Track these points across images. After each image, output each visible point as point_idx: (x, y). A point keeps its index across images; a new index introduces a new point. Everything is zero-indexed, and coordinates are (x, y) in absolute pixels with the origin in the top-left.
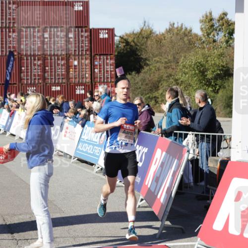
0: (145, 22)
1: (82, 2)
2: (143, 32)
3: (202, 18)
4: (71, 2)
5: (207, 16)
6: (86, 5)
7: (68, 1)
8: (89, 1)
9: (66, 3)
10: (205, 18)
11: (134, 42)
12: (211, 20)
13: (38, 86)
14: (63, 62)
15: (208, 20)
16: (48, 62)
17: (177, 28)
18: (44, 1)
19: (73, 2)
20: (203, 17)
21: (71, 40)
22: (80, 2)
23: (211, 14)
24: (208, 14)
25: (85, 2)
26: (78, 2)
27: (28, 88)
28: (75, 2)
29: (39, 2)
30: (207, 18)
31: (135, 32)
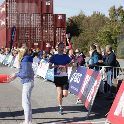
0: (81, 11)
1: (50, 1)
2: (80, 16)
3: (110, 9)
4: (44, 1)
5: (112, 8)
7: (43, 1)
8: (53, 1)
9: (42, 1)
10: (111, 9)
11: (75, 21)
12: (114, 10)
13: (27, 43)
14: (40, 31)
15: (113, 10)
16: (32, 31)
17: (97, 14)
18: (31, 1)
19: (45, 1)
21: (44, 20)
22: (49, 1)
23: (114, 7)
24: (113, 7)
25: (51, 1)
27: (22, 44)
28: (46, 1)
29: (28, 1)
30: (112, 9)
31: (76, 16)
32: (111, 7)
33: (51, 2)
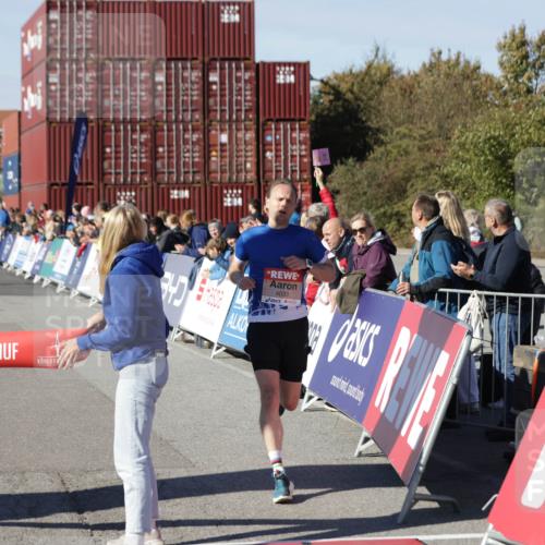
0: (378, 49)
1: (239, 4)
2: (373, 72)
3: (502, 41)
4: (213, 3)
5: (514, 35)
6: (248, 12)
7: (208, 3)
8: (253, 3)
9: (203, 5)
10: (509, 41)
11: (352, 92)
12: (524, 43)
14: (196, 136)
15: (518, 42)
16: (163, 136)
17: (449, 61)
18: (155, 3)
19: (219, 4)
20: (506, 37)
21: (214, 87)
22: (234, 4)
23: (523, 30)
24: (517, 31)
25: (244, 4)
26: (229, 4)
28: (224, 4)
29: (145, 3)
30: (513, 40)
31: (354, 71)
32: (508, 30)
33: (247, 6)
